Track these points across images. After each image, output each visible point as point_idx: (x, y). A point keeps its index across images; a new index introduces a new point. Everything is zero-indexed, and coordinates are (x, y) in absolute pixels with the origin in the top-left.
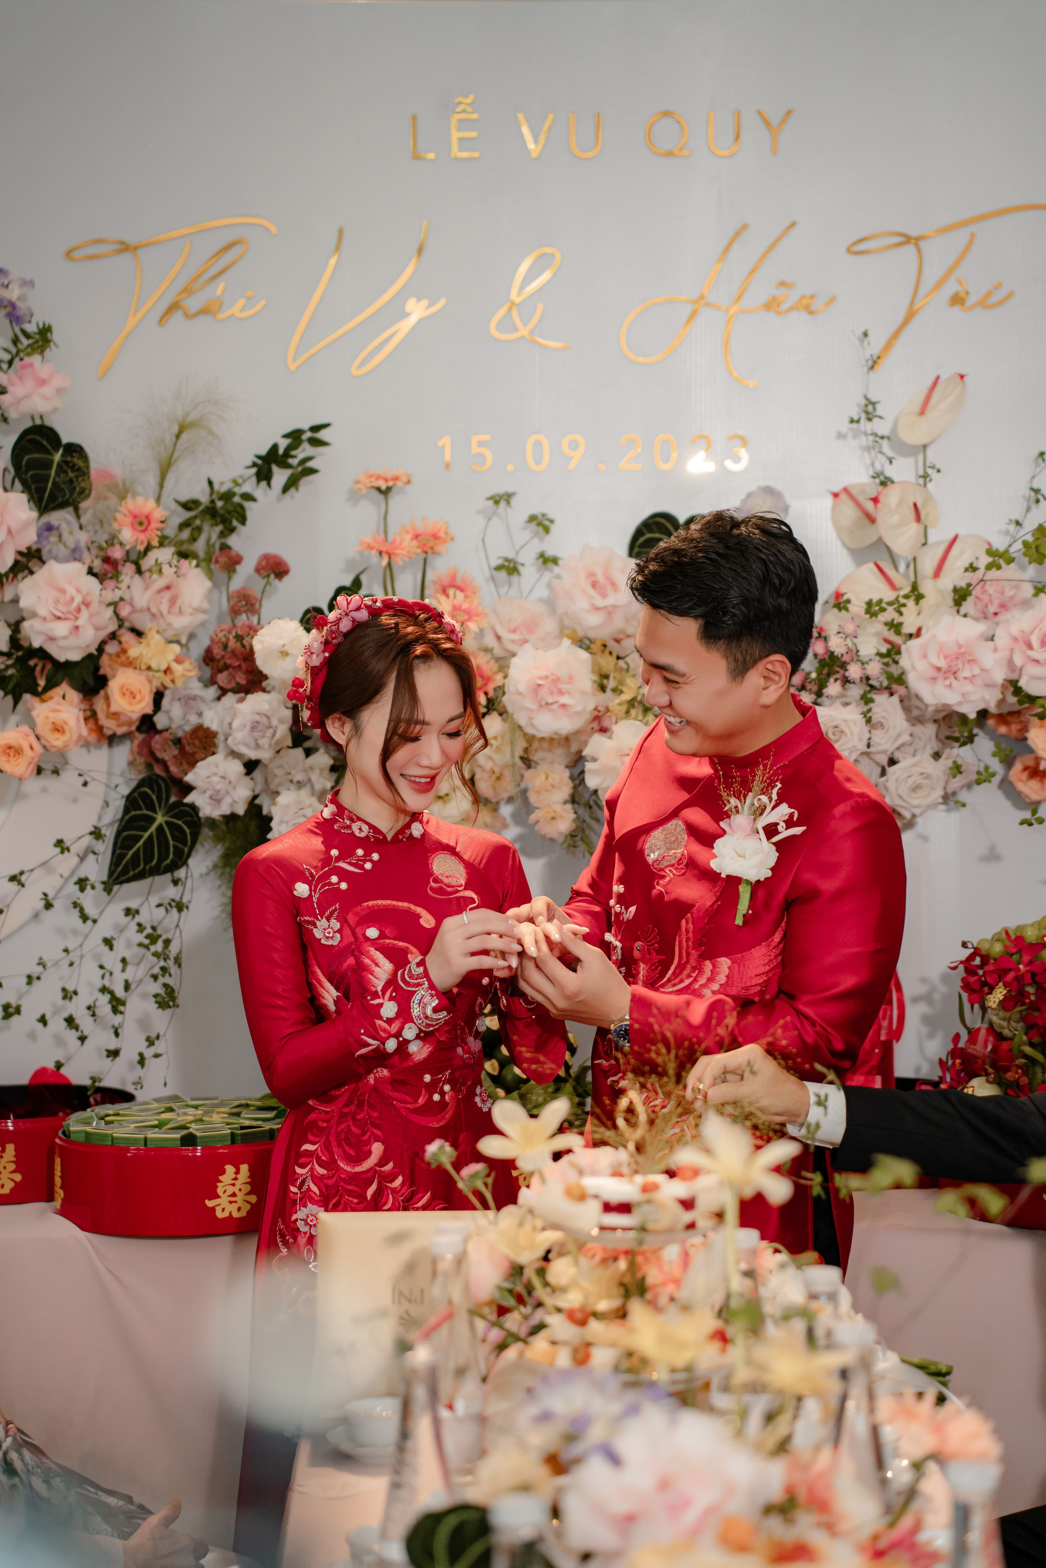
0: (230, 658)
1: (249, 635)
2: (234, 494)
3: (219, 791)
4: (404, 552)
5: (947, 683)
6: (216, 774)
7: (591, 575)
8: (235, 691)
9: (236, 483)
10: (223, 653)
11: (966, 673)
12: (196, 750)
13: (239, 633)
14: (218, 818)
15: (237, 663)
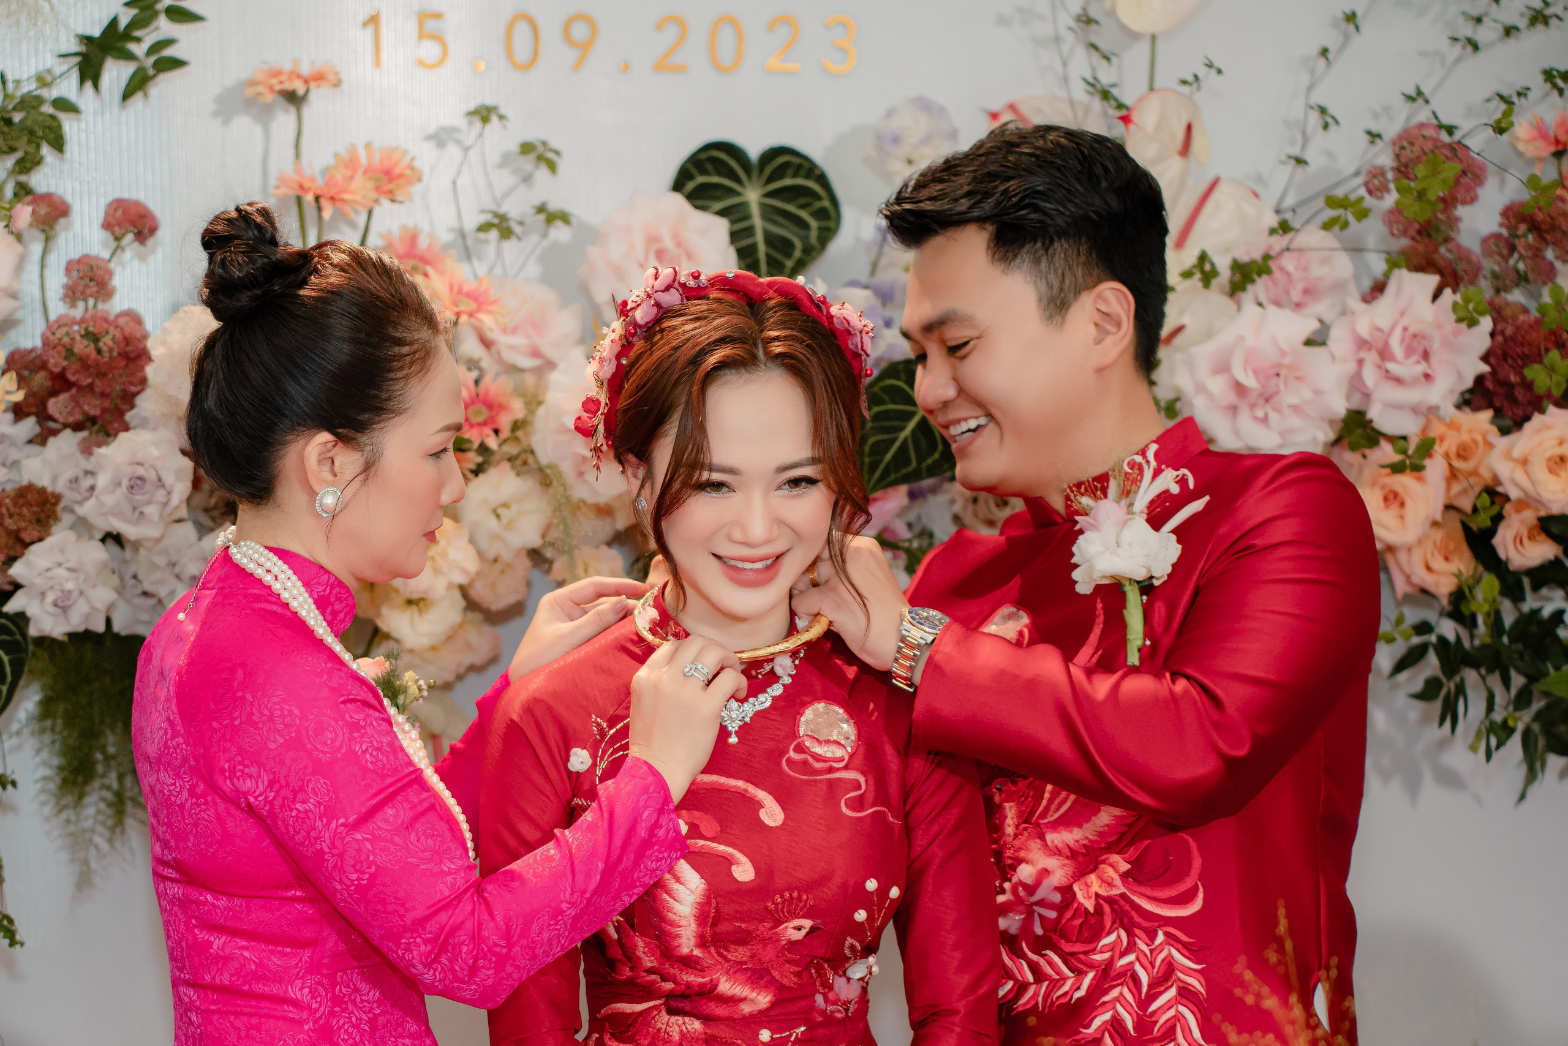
0: (77, 372)
1: (107, 333)
2: (39, 100)
3: (70, 592)
4: (358, 198)
5: (1260, 413)
6: (60, 565)
7: (652, 239)
8: (77, 427)
9: (43, 81)
10: (65, 363)
11: (1292, 399)
12: (23, 524)
13: (91, 329)
14: (60, 638)
15: (90, 380)
